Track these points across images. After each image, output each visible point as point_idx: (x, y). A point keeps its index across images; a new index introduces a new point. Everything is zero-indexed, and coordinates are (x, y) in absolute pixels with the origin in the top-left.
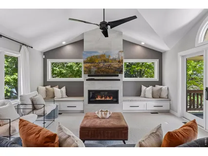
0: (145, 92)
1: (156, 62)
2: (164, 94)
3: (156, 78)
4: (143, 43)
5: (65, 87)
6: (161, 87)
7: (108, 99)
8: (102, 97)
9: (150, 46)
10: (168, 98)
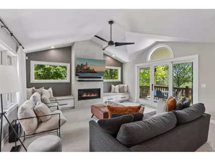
0: (115, 89)
1: (119, 69)
2: (126, 90)
3: (119, 80)
4: (113, 56)
5: (51, 88)
6: (123, 85)
7: (93, 95)
8: (87, 95)
9: (117, 58)
10: (128, 92)
